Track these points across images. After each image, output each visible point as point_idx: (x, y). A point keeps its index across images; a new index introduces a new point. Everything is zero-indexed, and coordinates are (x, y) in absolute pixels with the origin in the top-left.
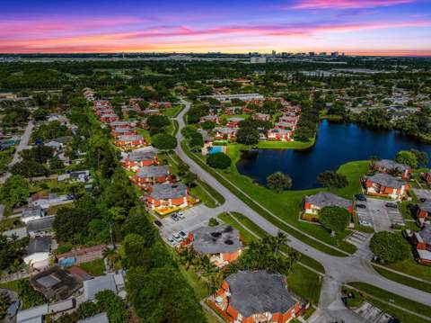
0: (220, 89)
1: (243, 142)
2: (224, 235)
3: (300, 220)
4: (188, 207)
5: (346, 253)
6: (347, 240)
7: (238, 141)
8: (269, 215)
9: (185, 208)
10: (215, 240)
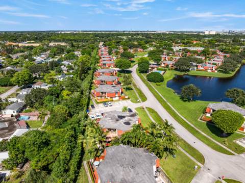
0: (178, 45)
1: (179, 70)
2: (127, 119)
3: (199, 120)
4: (119, 100)
5: (233, 152)
6: (238, 142)
7: (176, 69)
8: (175, 113)
9: (117, 101)
10: (117, 120)
